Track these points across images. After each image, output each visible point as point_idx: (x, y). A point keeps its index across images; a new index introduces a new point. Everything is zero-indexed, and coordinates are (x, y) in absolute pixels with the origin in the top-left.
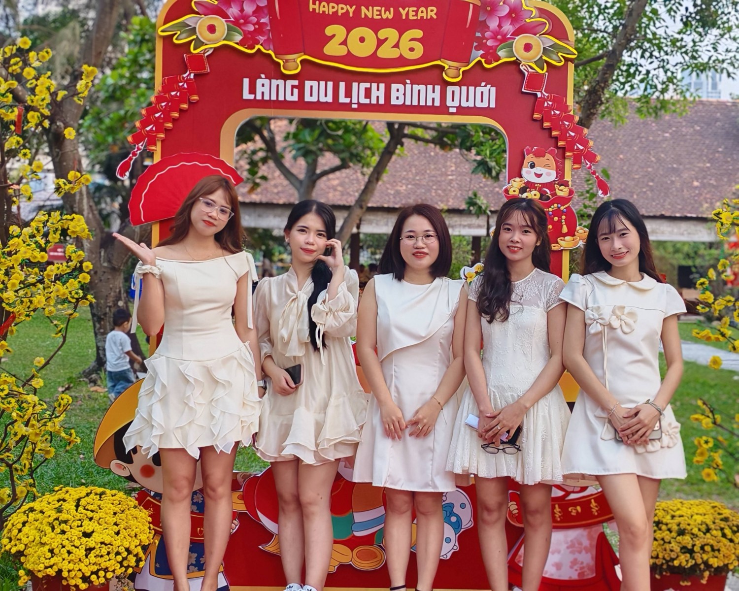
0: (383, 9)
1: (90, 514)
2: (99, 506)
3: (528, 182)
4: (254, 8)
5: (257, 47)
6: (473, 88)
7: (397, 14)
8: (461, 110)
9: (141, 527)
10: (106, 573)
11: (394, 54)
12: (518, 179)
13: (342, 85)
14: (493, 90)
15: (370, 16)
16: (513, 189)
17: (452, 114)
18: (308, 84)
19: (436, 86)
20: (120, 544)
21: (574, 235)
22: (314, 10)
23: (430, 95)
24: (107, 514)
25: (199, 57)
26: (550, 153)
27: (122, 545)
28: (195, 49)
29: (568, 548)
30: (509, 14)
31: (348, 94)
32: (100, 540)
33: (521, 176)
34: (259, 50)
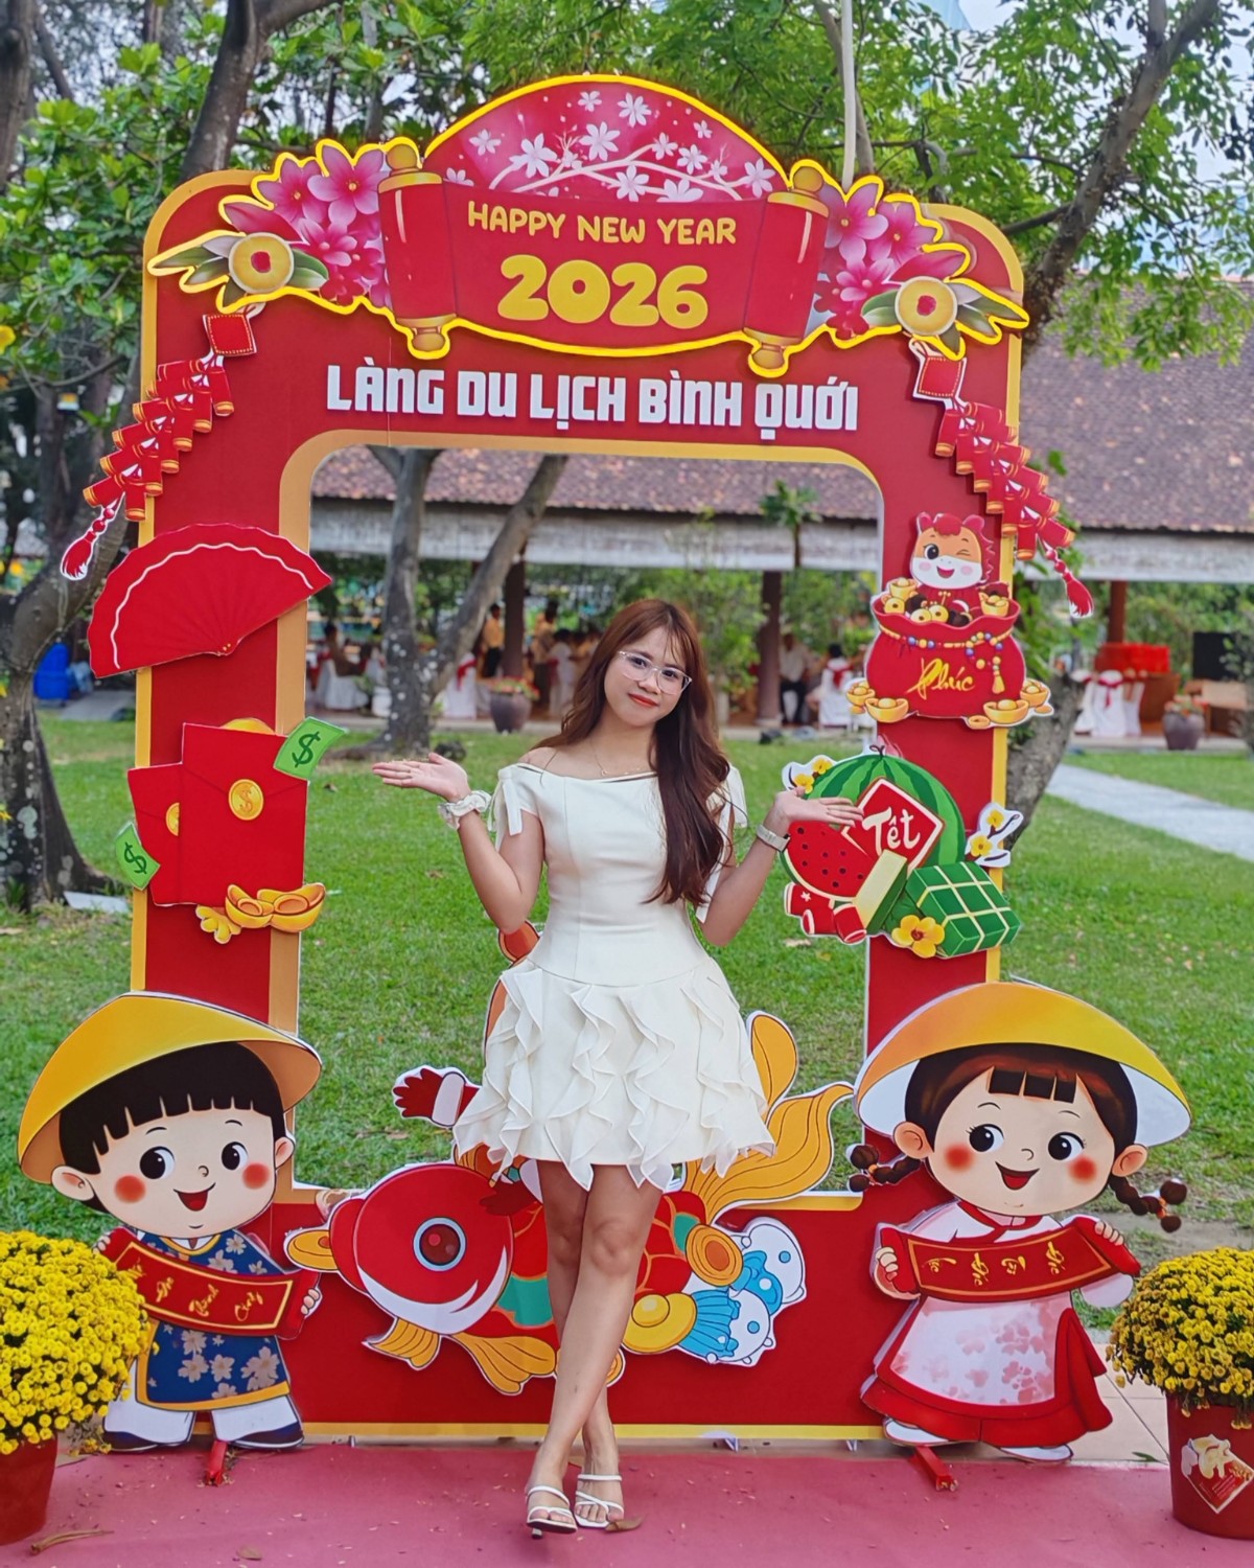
0: (624, 221)
1: (19, 1296)
2: (37, 1278)
3: (924, 587)
4: (352, 217)
5: (358, 300)
6: (811, 388)
7: (653, 232)
8: (786, 436)
9: (124, 1318)
10: (54, 1418)
11: (646, 317)
12: (902, 581)
13: (537, 381)
14: (853, 392)
15: (596, 238)
16: (891, 602)
17: (767, 443)
18: (464, 378)
19: (733, 385)
20: (83, 1356)
21: (1016, 697)
22: (478, 222)
23: (722, 404)
24: (52, 1294)
25: (235, 321)
26: (969, 526)
27: (86, 1360)
28: (225, 304)
29: (998, 1341)
30: (888, 236)
31: (550, 399)
32: (41, 1351)
33: (908, 575)
34: (362, 307)
